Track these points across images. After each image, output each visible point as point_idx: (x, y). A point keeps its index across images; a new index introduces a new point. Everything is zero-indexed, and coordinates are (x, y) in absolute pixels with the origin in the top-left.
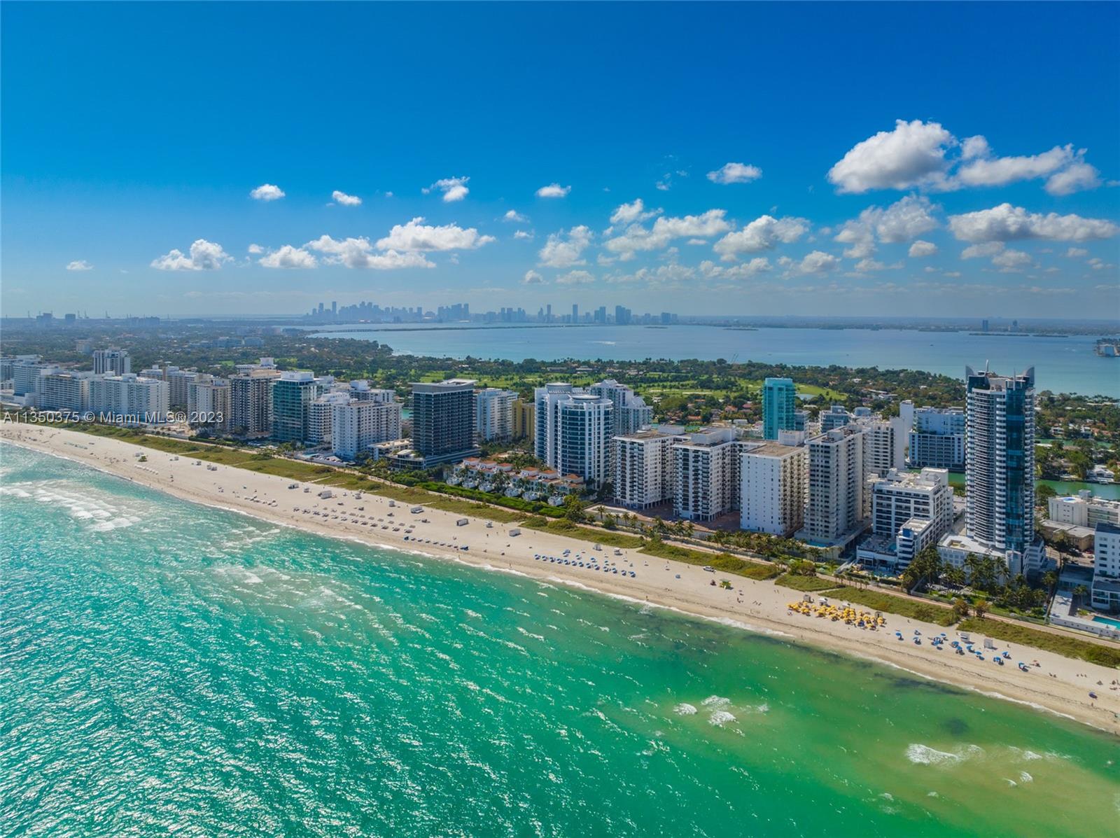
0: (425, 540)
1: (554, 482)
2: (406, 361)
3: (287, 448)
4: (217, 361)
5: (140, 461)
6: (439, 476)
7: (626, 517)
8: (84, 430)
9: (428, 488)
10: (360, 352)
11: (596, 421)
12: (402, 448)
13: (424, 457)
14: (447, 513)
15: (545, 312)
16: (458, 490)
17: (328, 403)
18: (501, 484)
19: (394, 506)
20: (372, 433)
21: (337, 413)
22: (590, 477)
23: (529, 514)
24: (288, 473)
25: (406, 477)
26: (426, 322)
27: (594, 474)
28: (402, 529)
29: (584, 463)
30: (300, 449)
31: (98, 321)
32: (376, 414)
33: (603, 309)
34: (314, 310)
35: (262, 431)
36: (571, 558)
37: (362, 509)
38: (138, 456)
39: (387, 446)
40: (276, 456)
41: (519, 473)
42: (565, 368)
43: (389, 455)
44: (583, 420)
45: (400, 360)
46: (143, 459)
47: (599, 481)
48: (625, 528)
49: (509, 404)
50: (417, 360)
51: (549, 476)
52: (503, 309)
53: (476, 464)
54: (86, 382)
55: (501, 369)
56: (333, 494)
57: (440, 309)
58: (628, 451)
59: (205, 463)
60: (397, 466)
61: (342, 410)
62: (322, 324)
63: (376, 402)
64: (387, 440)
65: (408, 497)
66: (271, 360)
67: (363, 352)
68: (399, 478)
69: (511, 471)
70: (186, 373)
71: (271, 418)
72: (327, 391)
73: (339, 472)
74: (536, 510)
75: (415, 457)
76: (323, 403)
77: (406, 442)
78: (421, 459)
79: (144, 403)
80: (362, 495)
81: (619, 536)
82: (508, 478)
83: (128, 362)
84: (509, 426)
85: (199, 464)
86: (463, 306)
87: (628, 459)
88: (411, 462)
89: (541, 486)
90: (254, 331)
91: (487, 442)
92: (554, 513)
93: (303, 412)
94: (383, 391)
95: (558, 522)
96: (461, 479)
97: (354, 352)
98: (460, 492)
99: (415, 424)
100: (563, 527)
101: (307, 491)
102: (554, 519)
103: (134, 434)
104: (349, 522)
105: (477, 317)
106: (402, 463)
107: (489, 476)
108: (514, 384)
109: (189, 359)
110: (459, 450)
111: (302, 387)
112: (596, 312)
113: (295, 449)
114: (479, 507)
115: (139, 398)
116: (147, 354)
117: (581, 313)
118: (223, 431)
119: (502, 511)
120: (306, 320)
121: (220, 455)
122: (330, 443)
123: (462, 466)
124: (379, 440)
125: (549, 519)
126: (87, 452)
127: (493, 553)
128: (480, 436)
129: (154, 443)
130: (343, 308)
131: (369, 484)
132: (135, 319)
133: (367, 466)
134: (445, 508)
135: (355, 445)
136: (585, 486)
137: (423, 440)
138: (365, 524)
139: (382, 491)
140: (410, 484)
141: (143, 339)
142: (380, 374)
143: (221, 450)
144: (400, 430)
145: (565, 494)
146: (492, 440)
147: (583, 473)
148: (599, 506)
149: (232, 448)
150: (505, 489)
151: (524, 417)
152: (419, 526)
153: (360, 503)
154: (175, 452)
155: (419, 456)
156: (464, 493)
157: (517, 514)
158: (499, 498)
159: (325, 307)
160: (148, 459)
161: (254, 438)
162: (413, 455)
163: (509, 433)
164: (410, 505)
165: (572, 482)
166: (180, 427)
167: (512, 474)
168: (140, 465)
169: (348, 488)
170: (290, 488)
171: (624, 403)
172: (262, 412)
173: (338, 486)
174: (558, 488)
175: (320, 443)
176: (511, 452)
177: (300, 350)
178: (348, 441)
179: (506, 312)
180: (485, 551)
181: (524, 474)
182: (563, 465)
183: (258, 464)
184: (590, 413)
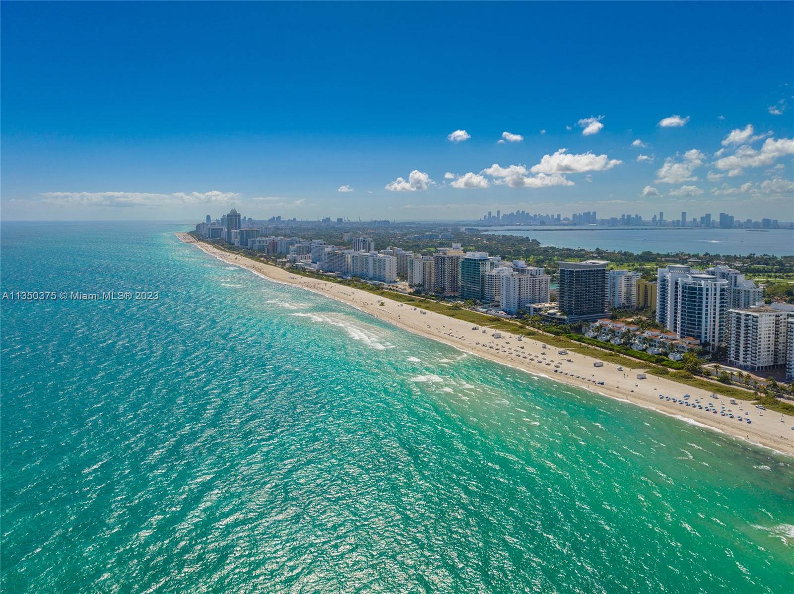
0: (570, 374)
1: (674, 342)
2: (550, 251)
3: (470, 304)
4: (424, 247)
5: (380, 305)
6: (578, 330)
7: (741, 375)
8: (349, 285)
9: (571, 338)
10: (517, 243)
11: (713, 296)
12: (551, 308)
13: (567, 316)
14: (586, 357)
15: (658, 218)
16: (594, 340)
17: (498, 274)
18: (629, 340)
19: (545, 348)
20: (529, 297)
21: (504, 281)
22: (706, 341)
23: (653, 365)
24: (472, 319)
25: (554, 329)
26: (564, 225)
27: (709, 338)
28: (553, 364)
29: (701, 329)
30: (480, 305)
31: (355, 223)
32: (532, 283)
33: (708, 216)
34: (485, 216)
35: (454, 291)
36: (691, 401)
37: (523, 348)
38: (379, 302)
39: (540, 306)
40: (463, 308)
41: (643, 333)
42: (678, 259)
43: (541, 313)
44: (701, 294)
45: (546, 250)
46: (382, 304)
47: (714, 345)
48: (738, 383)
49: (634, 282)
50: (558, 250)
51: (670, 337)
52: (623, 216)
53: (609, 324)
54: (349, 256)
55: (624, 258)
56: (502, 336)
57: (574, 216)
58: (743, 321)
59: (419, 309)
60: (547, 321)
61: (508, 279)
62: (490, 226)
63: (531, 275)
64: (539, 302)
65: (556, 343)
66: (459, 245)
67: (519, 244)
68: (549, 329)
69: (637, 331)
70: (407, 253)
71: (460, 284)
72: (497, 266)
73: (506, 322)
74: (658, 361)
75: (560, 315)
76: (494, 274)
77: (553, 305)
78: (565, 317)
79: (382, 270)
80: (522, 338)
81: (734, 390)
82: (635, 336)
83: (372, 245)
84: (634, 298)
85: (415, 309)
86: (592, 214)
87: (743, 328)
88: (558, 319)
89: (663, 345)
90: (447, 230)
91: (615, 309)
92: (676, 365)
93: (481, 280)
94: (536, 268)
95: (679, 373)
96: (596, 334)
97: (513, 244)
98: (596, 343)
99: (560, 291)
100: (682, 377)
101: (484, 332)
102: (674, 371)
103: (376, 289)
104: (514, 356)
105: (603, 222)
106: (550, 318)
107: (618, 333)
108: (635, 269)
109: (408, 246)
110: (594, 313)
111: (480, 262)
112: (702, 218)
113: (476, 304)
114: (611, 355)
115: (379, 266)
116: (383, 242)
117: (689, 219)
118: (430, 290)
119: (630, 359)
120: (479, 223)
121: (428, 305)
122: (499, 302)
123: (597, 324)
124: (534, 302)
125: (669, 369)
126: (351, 298)
127: (624, 389)
128: (610, 305)
129: (388, 295)
130: (504, 215)
131: (527, 331)
132: (375, 222)
133: (525, 319)
134: (584, 353)
135: (516, 304)
136: (701, 347)
137: (566, 304)
138: (525, 358)
139: (536, 337)
140: (557, 334)
141: (380, 233)
142: (531, 258)
143: (428, 302)
144: (549, 296)
145: (684, 352)
146: (619, 308)
147: (699, 337)
148: (715, 364)
149: (435, 301)
150: (632, 344)
151: (646, 293)
152: (565, 363)
153: (521, 344)
154: (401, 301)
155: (563, 315)
156: (599, 344)
157: (643, 364)
158: (627, 350)
159: (493, 215)
160: (385, 304)
161: (449, 296)
162: (558, 314)
163: (633, 304)
164: (557, 348)
165: (690, 343)
166: (403, 286)
167: (637, 333)
168: (380, 307)
169: (512, 333)
170: (473, 329)
171: (735, 285)
172: (454, 279)
173: (505, 331)
174: (677, 347)
175: (492, 301)
176: (635, 317)
177: (476, 242)
178: (512, 301)
179: (626, 217)
180: (618, 387)
181: (647, 334)
182: (682, 329)
183: (452, 312)
184: (707, 290)
